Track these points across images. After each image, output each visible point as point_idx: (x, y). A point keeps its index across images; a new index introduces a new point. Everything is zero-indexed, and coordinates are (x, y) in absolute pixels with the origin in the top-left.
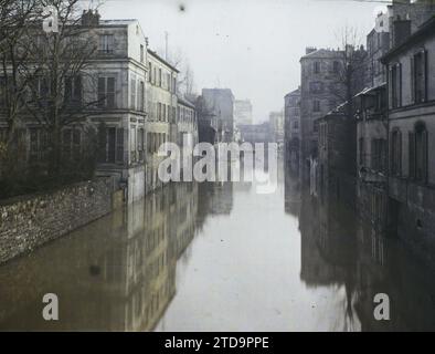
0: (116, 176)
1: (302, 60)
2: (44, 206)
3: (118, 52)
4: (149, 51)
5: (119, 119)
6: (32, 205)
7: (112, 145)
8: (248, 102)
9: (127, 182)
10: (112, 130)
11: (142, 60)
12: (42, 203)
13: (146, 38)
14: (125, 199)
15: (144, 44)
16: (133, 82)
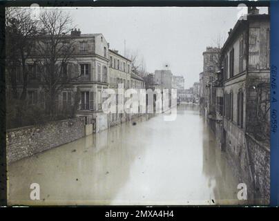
0: (90, 117)
1: (204, 53)
2: (39, 132)
3: (90, 51)
4: (110, 50)
5: (91, 87)
6: (31, 131)
7: (88, 101)
8: (182, 77)
9: (95, 120)
10: (88, 93)
11: (105, 55)
12: (38, 130)
13: (108, 44)
14: (94, 129)
15: (106, 47)
16: (99, 67)
